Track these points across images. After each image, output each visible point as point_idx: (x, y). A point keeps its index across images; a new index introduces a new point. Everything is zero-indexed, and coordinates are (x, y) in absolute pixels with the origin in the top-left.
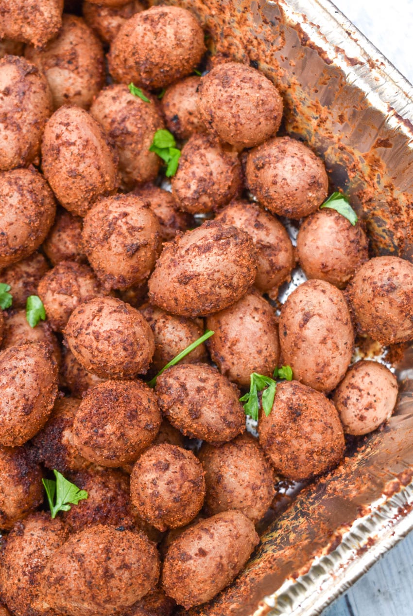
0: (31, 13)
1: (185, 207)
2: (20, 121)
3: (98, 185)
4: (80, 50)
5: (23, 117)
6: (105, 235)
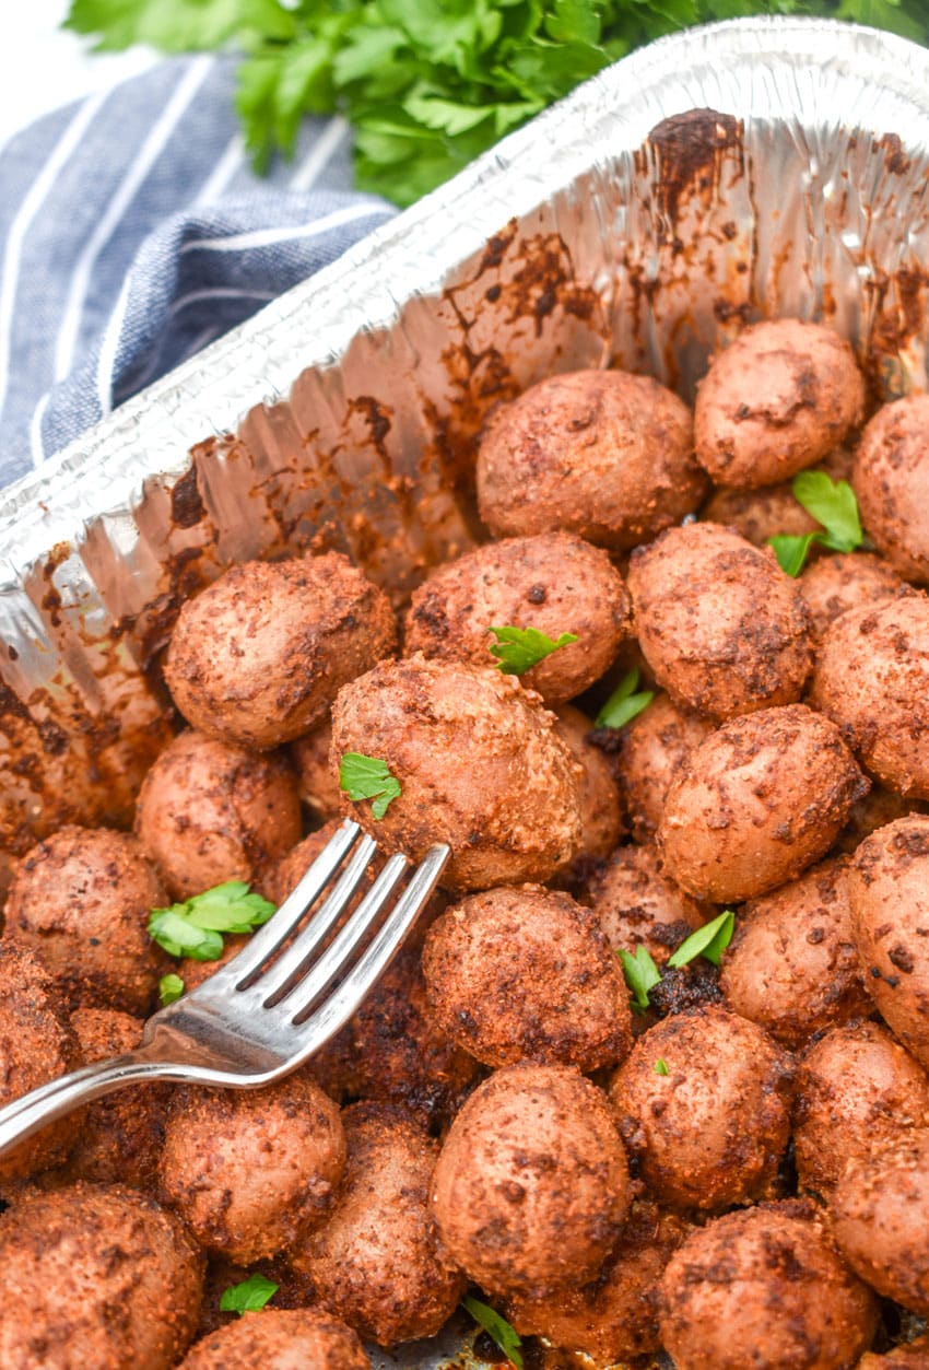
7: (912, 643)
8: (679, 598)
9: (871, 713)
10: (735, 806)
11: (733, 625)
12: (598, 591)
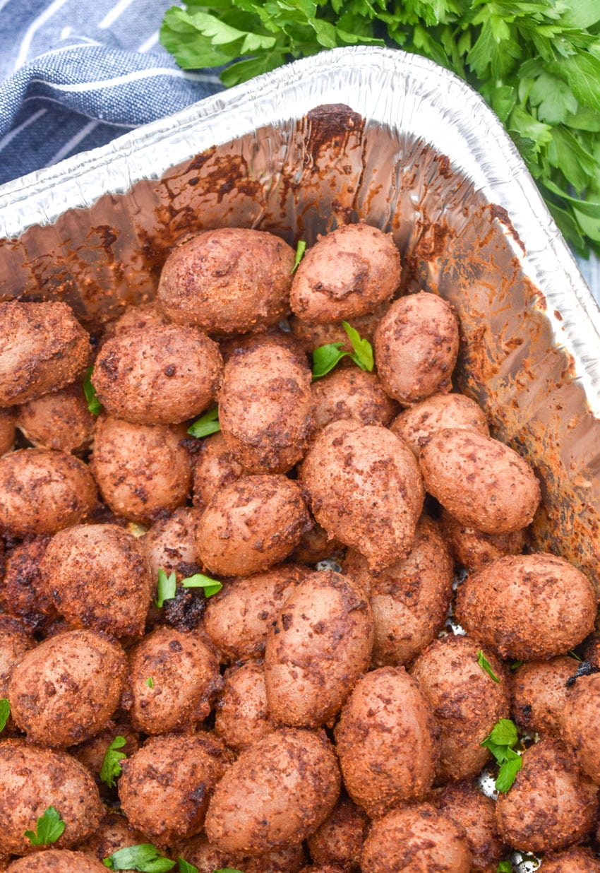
0: (379, 527)
1: (509, 841)
2: (326, 672)
3: (405, 789)
4: (426, 579)
5: (332, 667)
6: (397, 864)
7: (355, 462)
8: (242, 399)
9: (323, 494)
10: (234, 528)
11: (263, 426)
12: (205, 373)
